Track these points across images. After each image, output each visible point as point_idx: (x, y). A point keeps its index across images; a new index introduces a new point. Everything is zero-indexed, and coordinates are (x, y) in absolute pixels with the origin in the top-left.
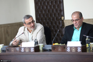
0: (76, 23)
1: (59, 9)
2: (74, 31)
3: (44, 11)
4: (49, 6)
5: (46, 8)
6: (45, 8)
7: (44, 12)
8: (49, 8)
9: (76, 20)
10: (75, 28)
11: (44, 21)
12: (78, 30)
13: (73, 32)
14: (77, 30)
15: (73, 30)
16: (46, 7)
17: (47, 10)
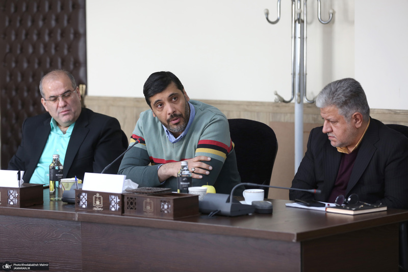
0: (65, 106)
1: (72, 59)
2: (49, 133)
3: (25, 60)
4: (42, 46)
5: (34, 52)
6: (31, 50)
7: (25, 65)
8: (42, 51)
9: (63, 95)
10: (57, 124)
11: (26, 94)
12: (64, 133)
13: (47, 138)
14: (60, 132)
15: (48, 131)
16: (34, 47)
17: (37, 61)
